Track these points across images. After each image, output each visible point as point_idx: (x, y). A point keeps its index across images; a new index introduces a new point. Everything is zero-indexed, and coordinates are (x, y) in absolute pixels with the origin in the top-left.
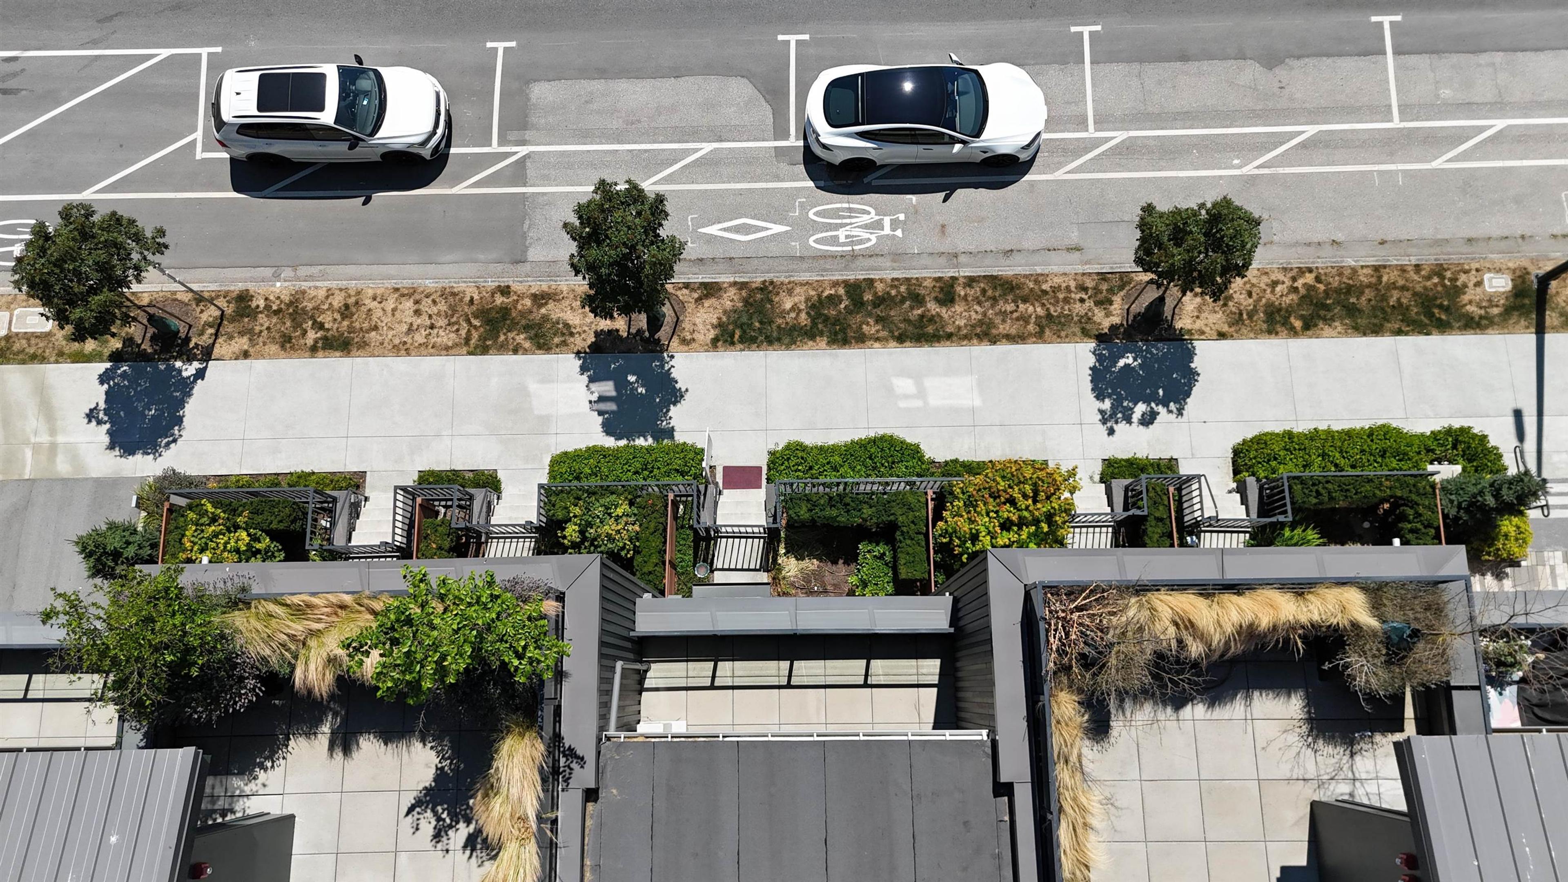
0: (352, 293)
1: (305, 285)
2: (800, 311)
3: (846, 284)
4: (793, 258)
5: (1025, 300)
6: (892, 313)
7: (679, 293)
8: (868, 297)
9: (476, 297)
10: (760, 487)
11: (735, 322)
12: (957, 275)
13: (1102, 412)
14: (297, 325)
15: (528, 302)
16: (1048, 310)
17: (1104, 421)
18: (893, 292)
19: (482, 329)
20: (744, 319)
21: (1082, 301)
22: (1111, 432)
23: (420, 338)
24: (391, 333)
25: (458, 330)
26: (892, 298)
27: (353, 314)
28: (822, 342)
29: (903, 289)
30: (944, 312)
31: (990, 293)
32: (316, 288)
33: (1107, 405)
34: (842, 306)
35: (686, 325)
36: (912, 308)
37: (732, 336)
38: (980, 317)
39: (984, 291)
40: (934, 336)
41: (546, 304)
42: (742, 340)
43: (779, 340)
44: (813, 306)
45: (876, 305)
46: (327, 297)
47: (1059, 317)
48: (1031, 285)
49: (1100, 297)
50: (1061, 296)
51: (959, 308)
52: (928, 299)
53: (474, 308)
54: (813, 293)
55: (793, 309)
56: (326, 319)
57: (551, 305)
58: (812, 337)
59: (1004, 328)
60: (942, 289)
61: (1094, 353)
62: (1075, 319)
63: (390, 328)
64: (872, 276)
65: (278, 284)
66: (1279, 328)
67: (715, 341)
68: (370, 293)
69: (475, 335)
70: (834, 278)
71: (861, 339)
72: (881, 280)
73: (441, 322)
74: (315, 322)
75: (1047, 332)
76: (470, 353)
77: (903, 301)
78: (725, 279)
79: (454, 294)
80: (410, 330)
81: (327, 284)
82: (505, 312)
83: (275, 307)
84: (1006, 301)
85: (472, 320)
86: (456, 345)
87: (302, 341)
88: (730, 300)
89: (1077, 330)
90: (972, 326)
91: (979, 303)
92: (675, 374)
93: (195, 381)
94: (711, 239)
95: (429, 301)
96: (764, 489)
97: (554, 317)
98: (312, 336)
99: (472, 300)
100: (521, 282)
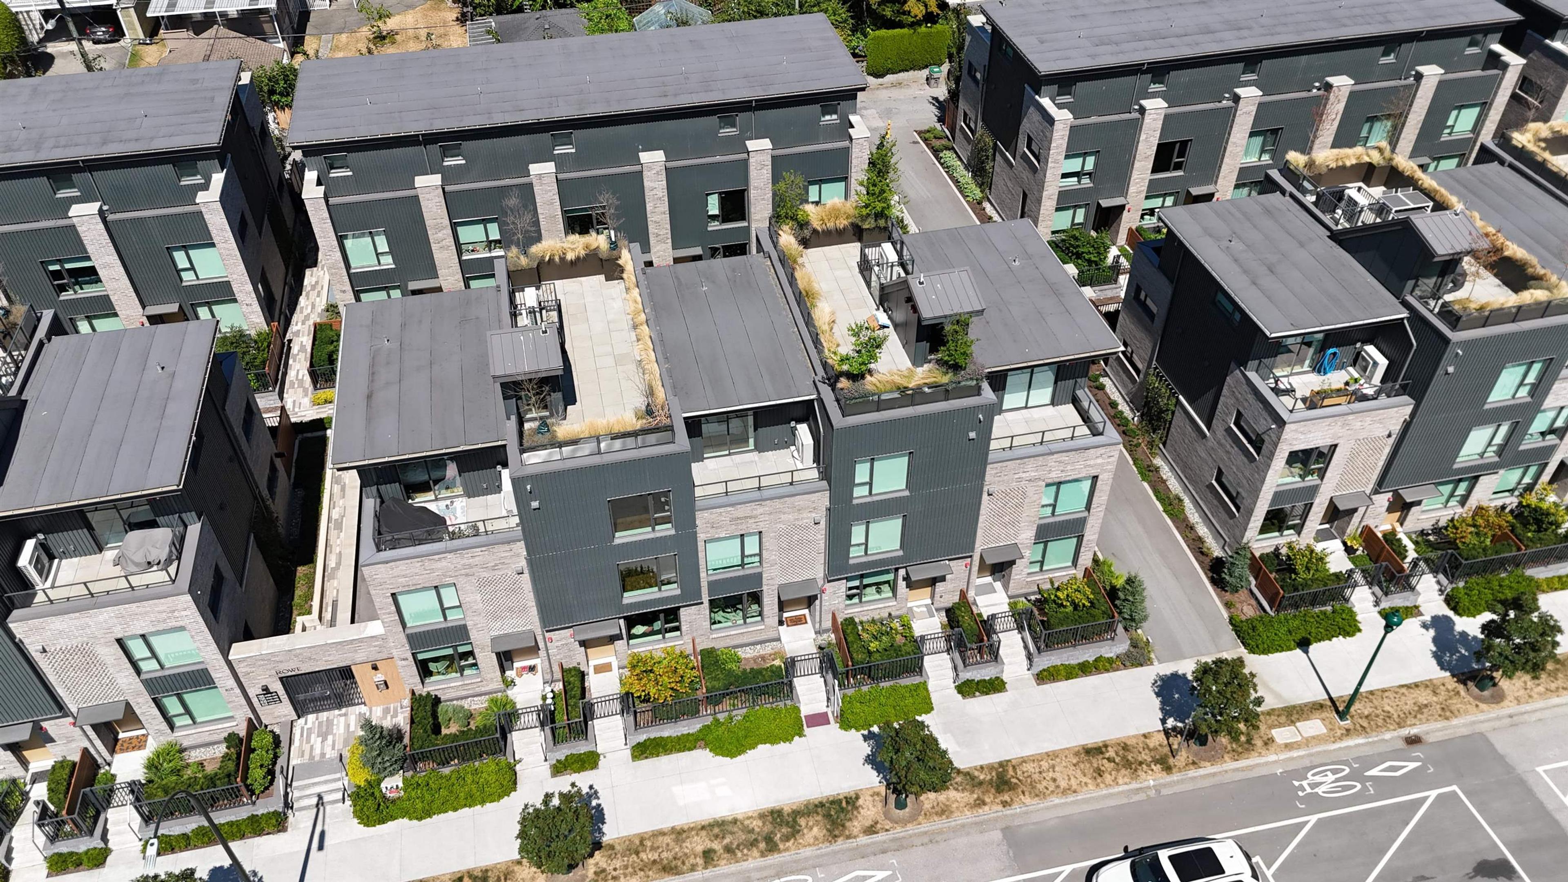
0: (1102, 785)
1: (1134, 785)
2: (806, 827)
3: (779, 851)
4: (819, 866)
5: (654, 862)
6: (744, 837)
7: (891, 825)
8: (762, 845)
9: (1022, 797)
10: (805, 717)
11: (848, 812)
12: (704, 871)
13: (598, 798)
14: (1124, 757)
15: (987, 800)
16: (638, 858)
17: (596, 792)
18: (745, 851)
19: (1009, 776)
20: (842, 816)
21: (615, 869)
22: (591, 787)
23: (1045, 765)
24: (1064, 764)
25: (1023, 773)
26: (746, 846)
27: (1094, 771)
28: (787, 810)
29: (739, 854)
30: (709, 845)
31: (679, 863)
32: (1126, 784)
33: (594, 803)
34: (779, 836)
35: (880, 805)
36: (731, 843)
37: (848, 803)
38: (684, 845)
39: (683, 863)
40: (713, 826)
41: (975, 801)
42: (840, 801)
43: (816, 806)
44: (798, 832)
45: (756, 840)
46: (1116, 778)
47: (631, 854)
48: (651, 873)
49: (603, 875)
50: (630, 870)
51: (699, 849)
52: (722, 851)
53: (1020, 790)
54: (801, 841)
55: (811, 829)
56: (1109, 766)
57: (972, 801)
58: (794, 812)
59: (667, 839)
60: (713, 860)
61: (604, 833)
62: (619, 856)
63: (1066, 767)
64: (762, 859)
65: (1152, 783)
66: (480, 874)
67: (857, 797)
68: (1091, 787)
69: (1011, 772)
70: (787, 853)
71: (762, 816)
72: (755, 858)
73: (1036, 777)
74: (1114, 762)
75: (638, 842)
76: (1009, 761)
77: (738, 846)
78: (864, 840)
79: (1037, 795)
80: (1053, 767)
81: (1121, 789)
82: (999, 791)
83: (1144, 766)
84: (667, 859)
85: (1016, 781)
86: (1021, 764)
87: (1115, 748)
88: (855, 826)
89: (618, 847)
90: (689, 837)
91: (686, 854)
92: (875, 773)
93: (1164, 717)
94: (881, 868)
95: (1050, 789)
96: (802, 715)
97: (966, 794)
98: (1111, 753)
99: (1023, 793)
100: (997, 812)
